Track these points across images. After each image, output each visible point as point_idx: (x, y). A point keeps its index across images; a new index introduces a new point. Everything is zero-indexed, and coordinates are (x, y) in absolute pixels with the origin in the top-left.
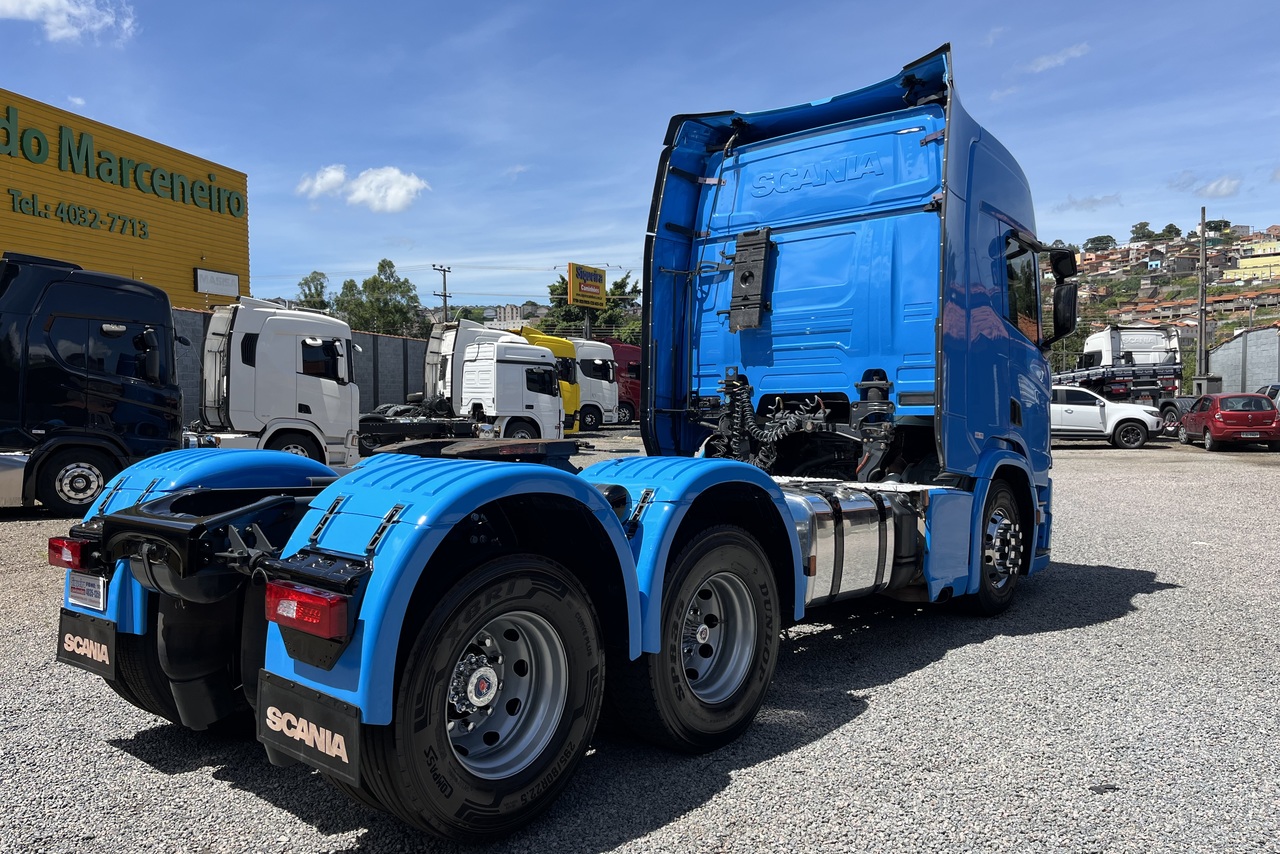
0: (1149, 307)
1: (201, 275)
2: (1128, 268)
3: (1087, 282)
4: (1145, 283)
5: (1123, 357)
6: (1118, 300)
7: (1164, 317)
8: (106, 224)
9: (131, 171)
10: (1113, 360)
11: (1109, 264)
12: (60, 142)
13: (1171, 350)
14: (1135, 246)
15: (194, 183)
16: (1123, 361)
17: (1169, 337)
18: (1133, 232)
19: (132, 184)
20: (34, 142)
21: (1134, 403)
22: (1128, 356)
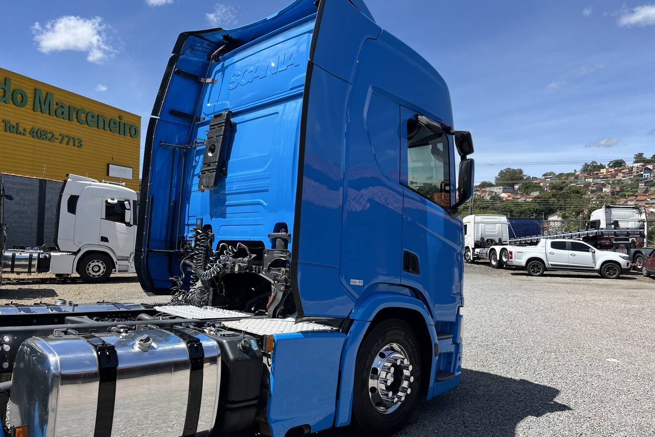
0: (643, 198)
1: (111, 168)
2: (632, 177)
3: (610, 184)
4: (642, 185)
5: (613, 224)
6: (626, 194)
7: (651, 204)
8: (58, 139)
9: (75, 113)
10: (607, 225)
11: (621, 174)
12: (35, 97)
13: (641, 221)
14: (636, 165)
15: (110, 120)
16: (613, 226)
17: (640, 213)
18: (635, 158)
19: (75, 119)
20: (19, 96)
21: (615, 251)
22: (616, 223)
